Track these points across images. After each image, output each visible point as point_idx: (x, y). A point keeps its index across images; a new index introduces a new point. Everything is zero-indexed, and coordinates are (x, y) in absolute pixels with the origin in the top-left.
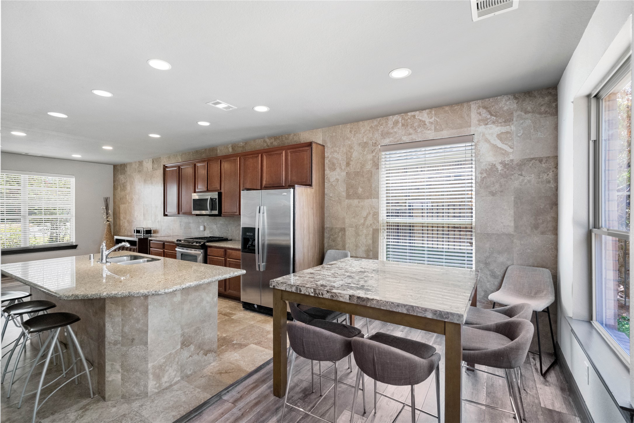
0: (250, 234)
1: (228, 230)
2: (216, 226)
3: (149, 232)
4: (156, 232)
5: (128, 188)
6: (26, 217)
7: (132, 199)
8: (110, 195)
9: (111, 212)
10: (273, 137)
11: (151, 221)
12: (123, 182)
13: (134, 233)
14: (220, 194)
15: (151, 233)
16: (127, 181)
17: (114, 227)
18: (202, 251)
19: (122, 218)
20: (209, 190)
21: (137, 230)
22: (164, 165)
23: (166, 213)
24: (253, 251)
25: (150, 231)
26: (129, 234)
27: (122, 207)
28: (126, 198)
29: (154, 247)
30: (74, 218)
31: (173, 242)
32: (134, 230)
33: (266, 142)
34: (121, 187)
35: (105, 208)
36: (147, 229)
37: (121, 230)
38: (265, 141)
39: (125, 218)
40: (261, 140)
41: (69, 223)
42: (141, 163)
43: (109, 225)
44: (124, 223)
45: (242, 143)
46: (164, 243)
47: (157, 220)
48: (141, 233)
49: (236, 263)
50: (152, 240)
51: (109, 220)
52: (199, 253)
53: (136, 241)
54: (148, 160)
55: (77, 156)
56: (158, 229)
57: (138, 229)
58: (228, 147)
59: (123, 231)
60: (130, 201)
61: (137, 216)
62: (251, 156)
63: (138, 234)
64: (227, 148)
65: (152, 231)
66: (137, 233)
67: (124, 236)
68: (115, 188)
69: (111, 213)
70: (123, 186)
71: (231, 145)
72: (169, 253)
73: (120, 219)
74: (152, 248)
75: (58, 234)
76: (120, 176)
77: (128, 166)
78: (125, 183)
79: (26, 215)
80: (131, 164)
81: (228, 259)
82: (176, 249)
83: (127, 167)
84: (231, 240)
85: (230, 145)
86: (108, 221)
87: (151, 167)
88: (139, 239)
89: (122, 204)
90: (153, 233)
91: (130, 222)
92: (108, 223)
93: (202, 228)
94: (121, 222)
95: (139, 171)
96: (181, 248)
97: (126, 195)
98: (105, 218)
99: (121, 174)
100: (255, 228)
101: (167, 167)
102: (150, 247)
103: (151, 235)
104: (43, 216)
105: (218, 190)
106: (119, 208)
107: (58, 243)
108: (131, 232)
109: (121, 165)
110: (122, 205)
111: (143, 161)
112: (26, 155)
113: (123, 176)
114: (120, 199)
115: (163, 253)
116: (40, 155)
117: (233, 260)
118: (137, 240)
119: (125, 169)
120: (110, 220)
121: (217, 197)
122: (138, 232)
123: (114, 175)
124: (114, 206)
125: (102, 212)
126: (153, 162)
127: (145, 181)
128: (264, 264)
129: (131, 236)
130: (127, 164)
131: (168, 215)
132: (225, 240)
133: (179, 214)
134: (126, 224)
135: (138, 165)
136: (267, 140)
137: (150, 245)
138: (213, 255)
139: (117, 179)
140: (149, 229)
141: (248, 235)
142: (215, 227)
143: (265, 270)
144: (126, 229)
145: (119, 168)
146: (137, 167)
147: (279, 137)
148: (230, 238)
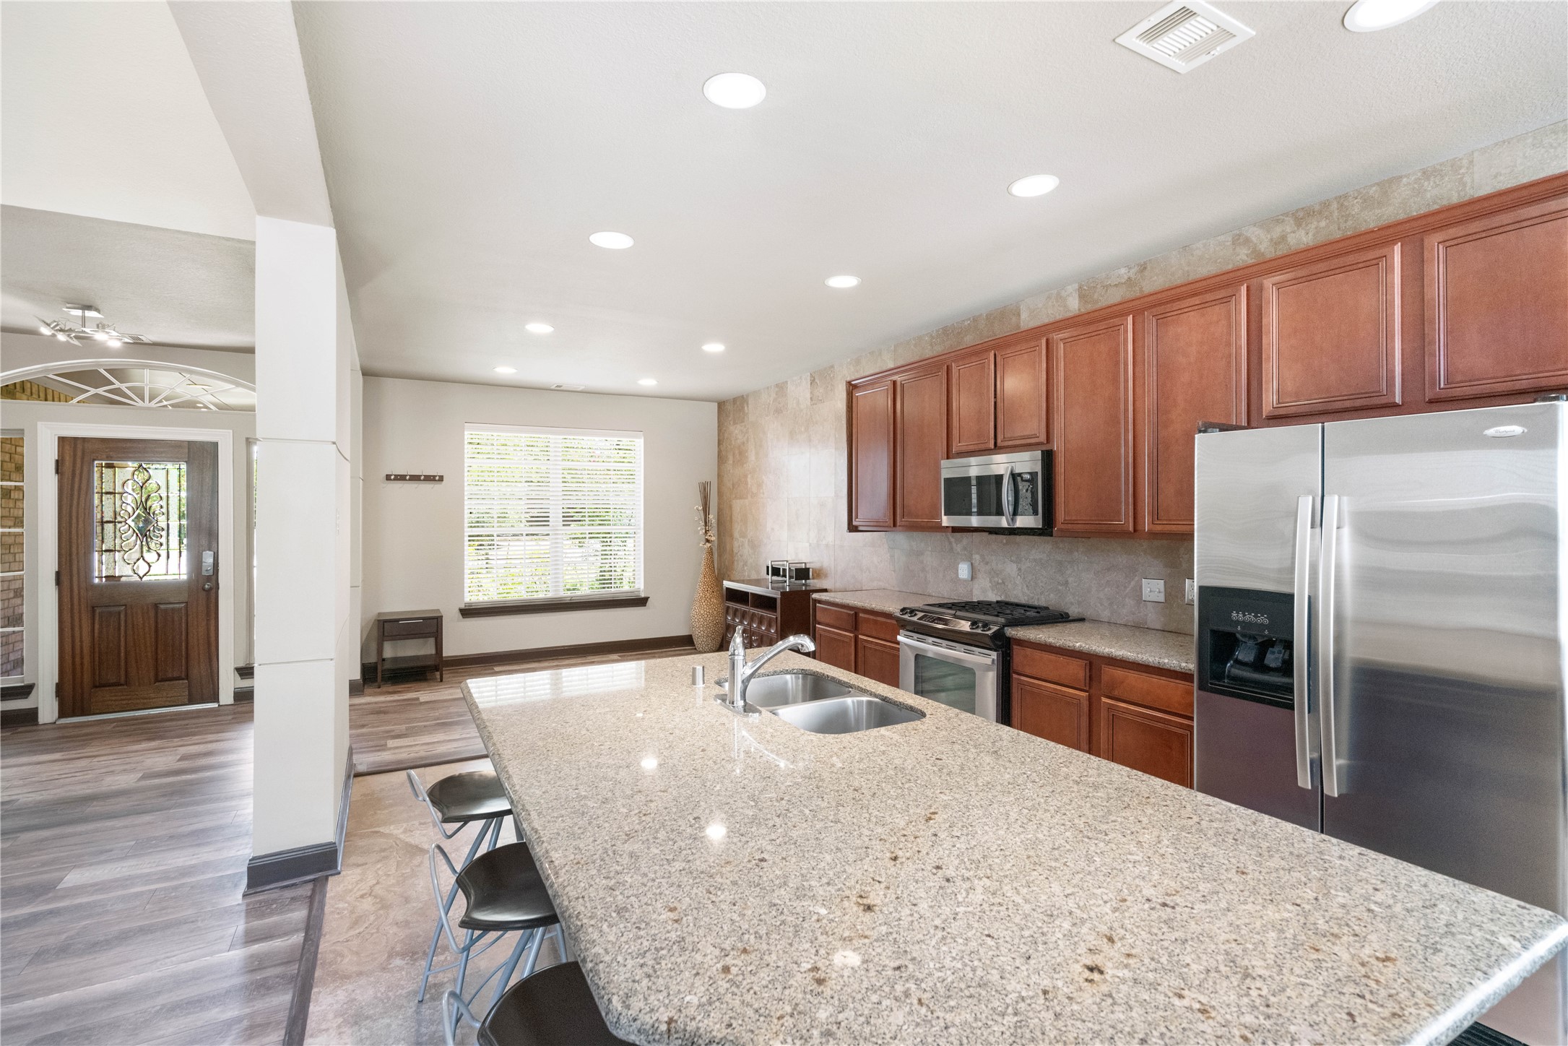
0: (1250, 617)
1: (1067, 583)
2: (1014, 566)
3: (802, 573)
4: (819, 574)
5: (752, 456)
6: (557, 530)
7: (760, 485)
8: (711, 477)
9: (712, 517)
10: (1286, 214)
11: (808, 544)
12: (739, 441)
13: (768, 574)
14: (1048, 459)
15: (807, 578)
16: (748, 438)
17: (720, 555)
18: (994, 655)
19: (736, 534)
20: (1002, 448)
21: (773, 568)
22: (849, 383)
23: (854, 523)
24: (1282, 697)
25: (807, 570)
26: (754, 576)
27: (737, 505)
28: (746, 484)
29: (827, 621)
30: (642, 533)
31: (888, 615)
32: (768, 567)
33: (1247, 240)
34: (734, 454)
35: (701, 508)
36: (799, 566)
37: (736, 563)
38: (1239, 240)
39: (743, 535)
40: (1222, 238)
41: (632, 540)
42: (781, 388)
43: (710, 552)
44: (741, 547)
45: (1123, 271)
46: (856, 614)
47: (824, 542)
48: (785, 577)
49: (1147, 722)
50: (820, 602)
51: (709, 538)
52: (983, 662)
53: (775, 599)
54: (801, 378)
55: (648, 383)
56: (825, 564)
57: (776, 565)
58: (1064, 294)
59: (738, 566)
60: (754, 490)
61: (773, 529)
62: (1196, 300)
63: (775, 578)
64: (1059, 297)
65: (811, 570)
66: (773, 575)
67: (743, 582)
68: (721, 459)
69: (713, 521)
70: (740, 453)
71: (1076, 286)
72: (873, 646)
73: (731, 536)
74: (819, 624)
75: (613, 565)
76: (732, 428)
77: (751, 401)
78: (744, 443)
79: (557, 526)
80: (756, 393)
81: (1104, 699)
82: (900, 638)
83: (748, 404)
84: (1082, 620)
85: (1072, 288)
86: (708, 541)
87: (808, 396)
88: (783, 594)
89: (736, 498)
90: (813, 578)
91: (755, 546)
92: (708, 545)
93: (964, 571)
94: (736, 544)
95: (778, 411)
96: (916, 636)
97: (746, 476)
98: (701, 533)
99: (735, 423)
100: (1290, 598)
101: (855, 387)
102: (816, 622)
103: (808, 581)
104: (587, 527)
105: (1042, 444)
106: (731, 507)
107: (613, 590)
108: (758, 572)
109: (735, 400)
110: (738, 501)
111: (787, 382)
112: (559, 390)
113: (738, 426)
114: (733, 485)
115: (853, 644)
116: (581, 388)
117: (1132, 707)
118: (777, 595)
119: (743, 408)
120: (713, 539)
121: (1038, 468)
122: (776, 572)
123: (719, 427)
124: (719, 504)
125: (696, 519)
126: (813, 382)
127: (792, 435)
128: (1342, 762)
129: (757, 582)
130: (747, 396)
131: (861, 528)
132: (1060, 618)
133: (895, 525)
134: (746, 551)
135: (773, 395)
136: (1255, 234)
137: (815, 616)
138: (1034, 673)
139: (726, 435)
140: (803, 566)
141: (1238, 622)
142: (1011, 569)
143: (1344, 791)
144: (745, 564)
145: (729, 407)
146: (772, 399)
147: (1326, 205)
148: (1074, 611)
